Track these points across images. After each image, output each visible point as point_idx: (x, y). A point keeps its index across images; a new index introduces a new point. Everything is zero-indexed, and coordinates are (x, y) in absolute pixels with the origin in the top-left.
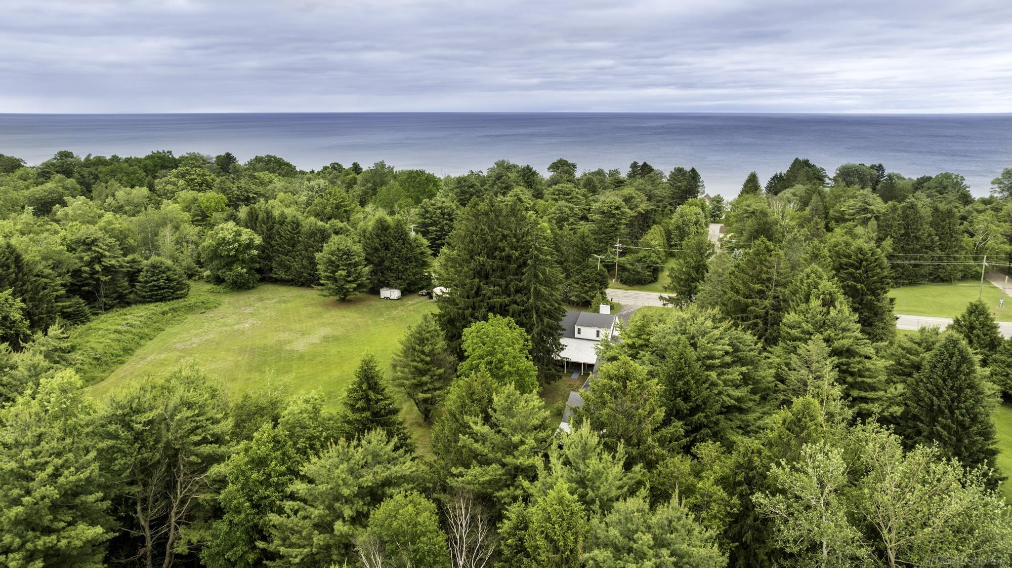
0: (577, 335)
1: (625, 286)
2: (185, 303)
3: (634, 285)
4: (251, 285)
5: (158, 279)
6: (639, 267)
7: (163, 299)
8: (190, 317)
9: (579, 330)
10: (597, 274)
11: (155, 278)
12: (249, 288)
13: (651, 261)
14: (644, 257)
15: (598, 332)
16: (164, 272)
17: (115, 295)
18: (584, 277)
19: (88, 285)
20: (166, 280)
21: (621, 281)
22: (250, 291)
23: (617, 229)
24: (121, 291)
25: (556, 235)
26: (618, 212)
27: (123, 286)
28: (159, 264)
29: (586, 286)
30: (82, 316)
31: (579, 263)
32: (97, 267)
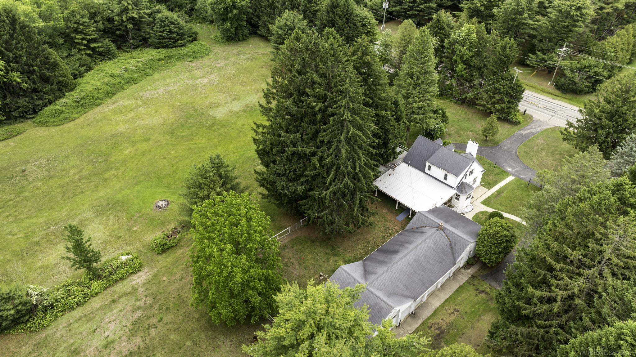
0: (426, 170)
1: (557, 92)
2: (181, 52)
3: (567, 92)
4: (241, 38)
5: (163, 31)
6: (577, 77)
7: (166, 47)
8: (179, 64)
9: (430, 167)
10: (510, 88)
11: (161, 30)
12: (239, 40)
13: (595, 72)
14: (589, 66)
15: (446, 175)
16: (168, 26)
17: (140, 38)
18: (496, 88)
19: (119, 30)
20: (169, 32)
21: (556, 85)
22: (240, 43)
23: (571, 31)
24: (144, 35)
25: (480, 38)
26: (578, 13)
27: (146, 32)
28: (164, 19)
29: (494, 97)
30: (110, 55)
31: (494, 73)
32: (124, 18)
